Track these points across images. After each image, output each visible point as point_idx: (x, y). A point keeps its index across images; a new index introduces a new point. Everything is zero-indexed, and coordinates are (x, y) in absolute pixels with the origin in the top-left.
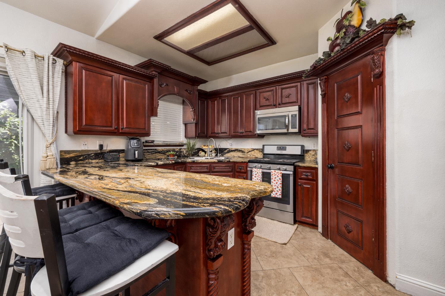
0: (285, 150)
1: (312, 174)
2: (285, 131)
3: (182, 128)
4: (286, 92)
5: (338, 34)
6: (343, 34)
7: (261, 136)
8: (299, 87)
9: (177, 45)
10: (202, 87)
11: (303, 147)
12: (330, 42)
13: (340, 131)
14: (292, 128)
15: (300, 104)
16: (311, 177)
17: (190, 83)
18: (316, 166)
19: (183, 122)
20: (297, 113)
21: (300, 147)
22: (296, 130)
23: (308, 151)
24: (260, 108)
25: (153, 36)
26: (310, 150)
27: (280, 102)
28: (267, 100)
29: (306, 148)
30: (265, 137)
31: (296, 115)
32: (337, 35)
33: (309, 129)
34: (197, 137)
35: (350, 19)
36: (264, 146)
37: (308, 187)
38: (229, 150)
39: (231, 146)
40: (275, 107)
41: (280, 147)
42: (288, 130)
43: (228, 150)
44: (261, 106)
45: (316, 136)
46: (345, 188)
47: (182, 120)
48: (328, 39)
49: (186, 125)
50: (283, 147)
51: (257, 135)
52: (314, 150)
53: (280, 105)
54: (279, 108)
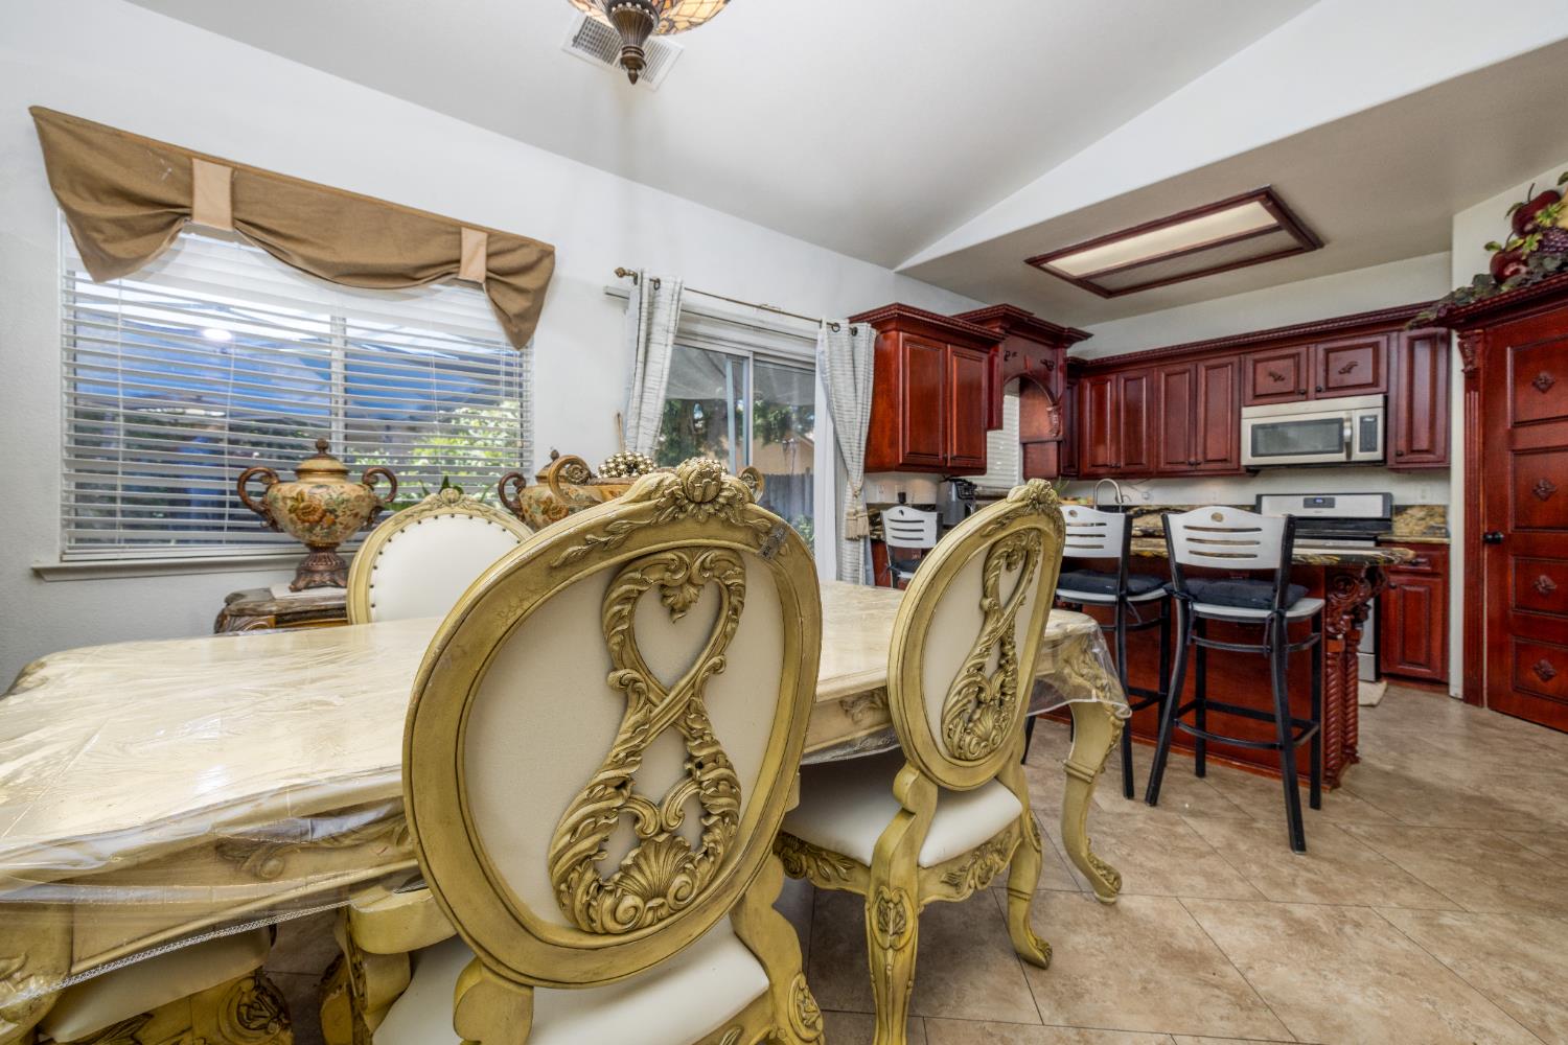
0: (1330, 504)
1: (1432, 562)
2: (1341, 457)
3: (1017, 453)
4: (1341, 360)
5: (1521, 241)
6: (1536, 244)
7: (1254, 472)
8: (1383, 347)
9: (1067, 271)
10: (1074, 350)
11: (1387, 497)
12: (1493, 252)
13: (1523, 458)
14: (1361, 450)
15: (1385, 390)
16: (1428, 568)
17: (1049, 342)
18: (1445, 540)
19: (1020, 438)
20: (1380, 413)
21: (1380, 497)
22: (1378, 455)
23: (1401, 510)
24: (1256, 402)
25: (1026, 258)
26: (1411, 507)
27: (1322, 385)
28: (1278, 378)
29: (1397, 502)
30: (1260, 474)
31: (1375, 417)
32: (1515, 242)
33: (1413, 452)
34: (1062, 475)
35: (1555, 215)
36: (1259, 498)
37: (1419, 593)
38: (1142, 510)
39: (1146, 499)
40: (1304, 397)
41: (1315, 499)
42: (1349, 455)
43: (1136, 509)
44: (1256, 396)
45: (1441, 471)
46: (1536, 583)
47: (1017, 433)
48: (1489, 247)
49: (1024, 445)
50: (1323, 499)
51: (1243, 471)
52: (1424, 506)
53: (1318, 390)
54: (1318, 399)
